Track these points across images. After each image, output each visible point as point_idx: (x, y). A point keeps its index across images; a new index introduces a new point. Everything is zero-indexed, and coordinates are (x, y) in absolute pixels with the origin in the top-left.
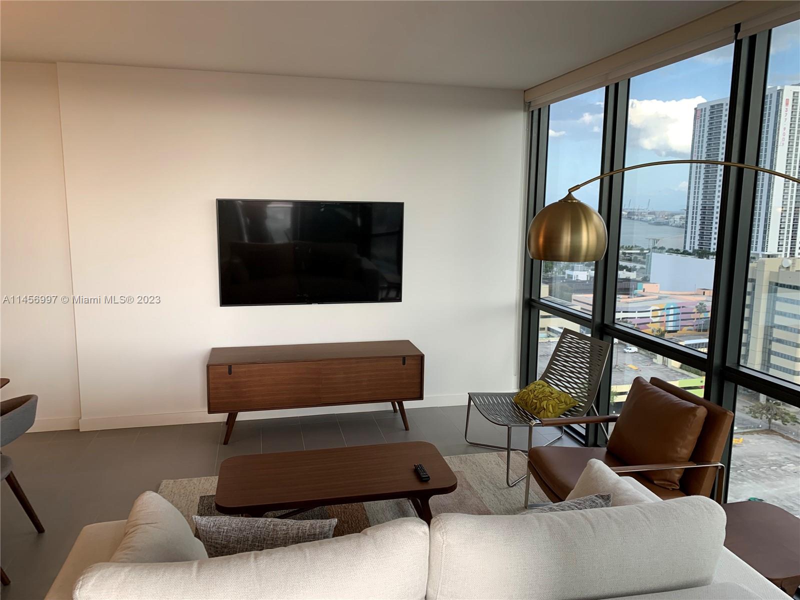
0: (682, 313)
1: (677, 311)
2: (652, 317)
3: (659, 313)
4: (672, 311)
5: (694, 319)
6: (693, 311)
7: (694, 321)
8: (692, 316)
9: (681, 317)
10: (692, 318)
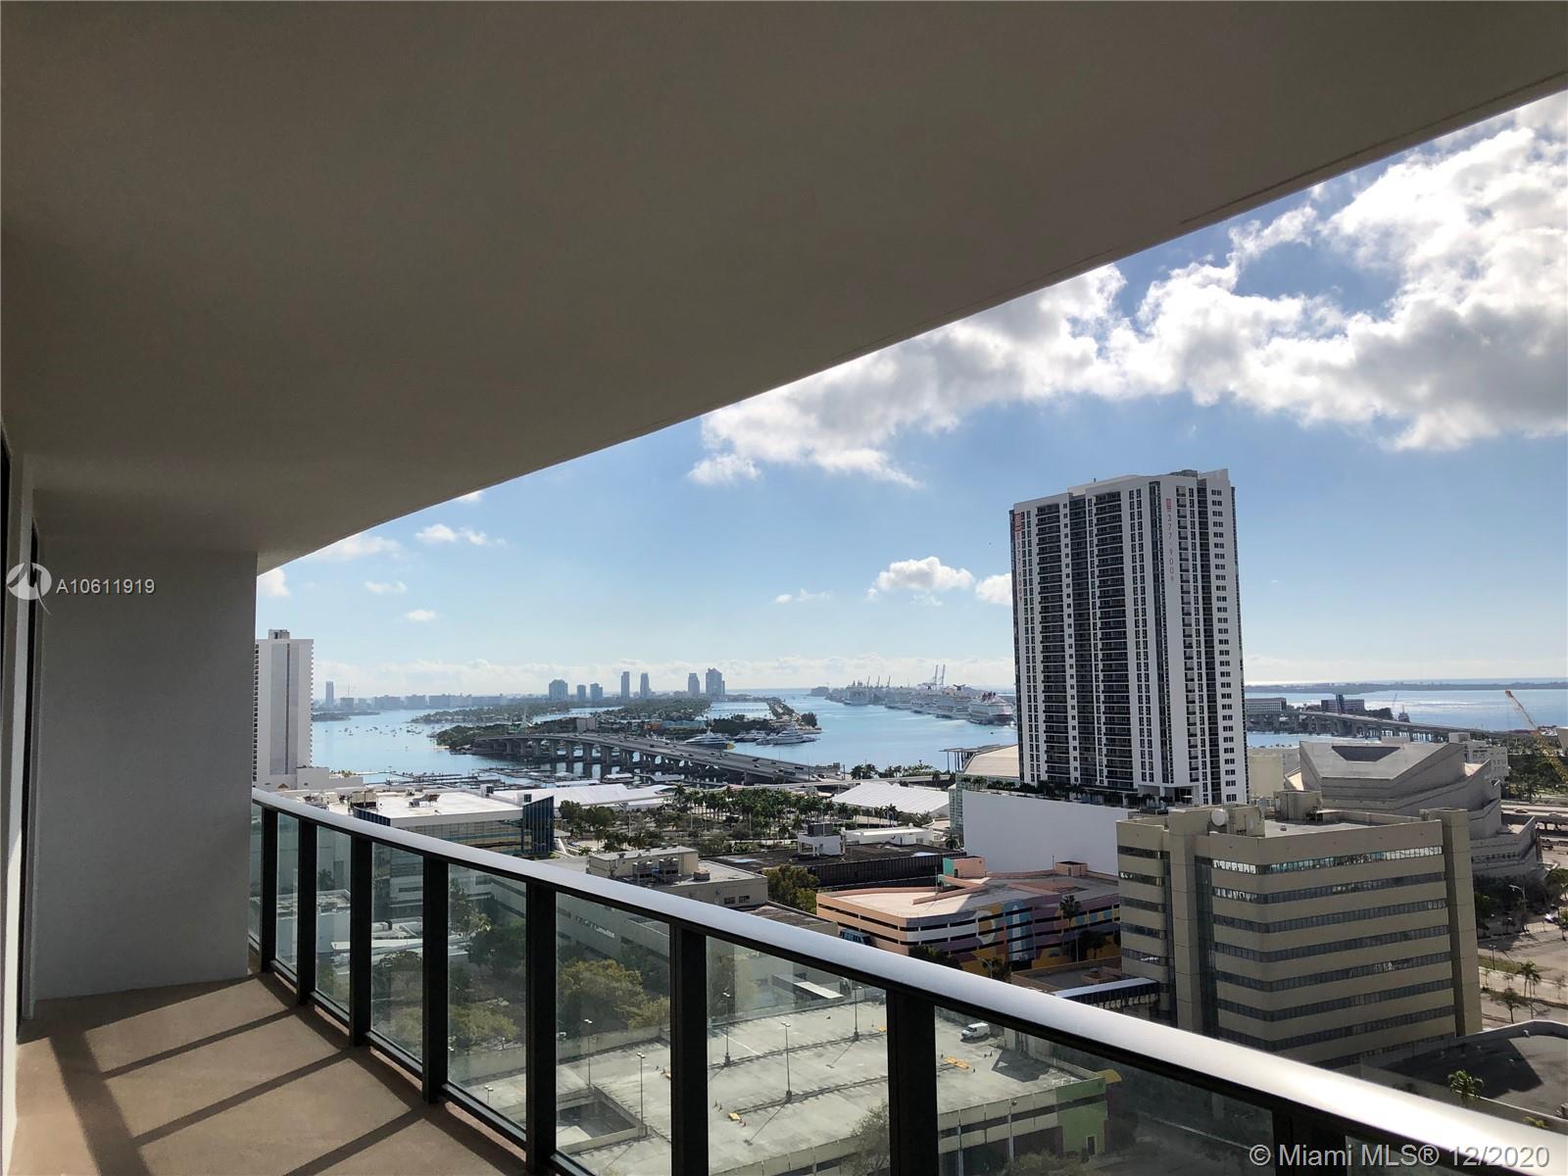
0: (1037, 921)
1: (1027, 916)
2: (980, 934)
3: (993, 924)
4: (1016, 919)
5: (1060, 931)
6: (1056, 915)
7: (1060, 935)
8: (1056, 926)
9: (1035, 928)
10: (1056, 929)
